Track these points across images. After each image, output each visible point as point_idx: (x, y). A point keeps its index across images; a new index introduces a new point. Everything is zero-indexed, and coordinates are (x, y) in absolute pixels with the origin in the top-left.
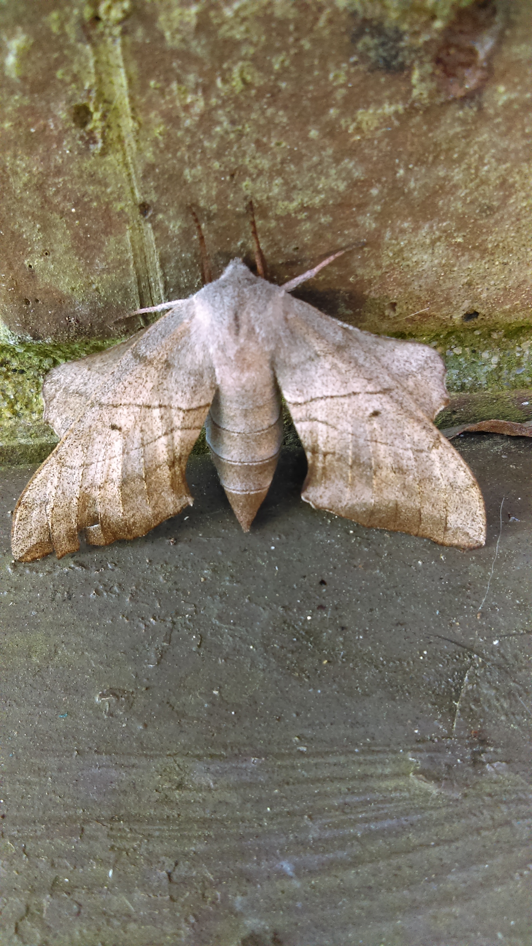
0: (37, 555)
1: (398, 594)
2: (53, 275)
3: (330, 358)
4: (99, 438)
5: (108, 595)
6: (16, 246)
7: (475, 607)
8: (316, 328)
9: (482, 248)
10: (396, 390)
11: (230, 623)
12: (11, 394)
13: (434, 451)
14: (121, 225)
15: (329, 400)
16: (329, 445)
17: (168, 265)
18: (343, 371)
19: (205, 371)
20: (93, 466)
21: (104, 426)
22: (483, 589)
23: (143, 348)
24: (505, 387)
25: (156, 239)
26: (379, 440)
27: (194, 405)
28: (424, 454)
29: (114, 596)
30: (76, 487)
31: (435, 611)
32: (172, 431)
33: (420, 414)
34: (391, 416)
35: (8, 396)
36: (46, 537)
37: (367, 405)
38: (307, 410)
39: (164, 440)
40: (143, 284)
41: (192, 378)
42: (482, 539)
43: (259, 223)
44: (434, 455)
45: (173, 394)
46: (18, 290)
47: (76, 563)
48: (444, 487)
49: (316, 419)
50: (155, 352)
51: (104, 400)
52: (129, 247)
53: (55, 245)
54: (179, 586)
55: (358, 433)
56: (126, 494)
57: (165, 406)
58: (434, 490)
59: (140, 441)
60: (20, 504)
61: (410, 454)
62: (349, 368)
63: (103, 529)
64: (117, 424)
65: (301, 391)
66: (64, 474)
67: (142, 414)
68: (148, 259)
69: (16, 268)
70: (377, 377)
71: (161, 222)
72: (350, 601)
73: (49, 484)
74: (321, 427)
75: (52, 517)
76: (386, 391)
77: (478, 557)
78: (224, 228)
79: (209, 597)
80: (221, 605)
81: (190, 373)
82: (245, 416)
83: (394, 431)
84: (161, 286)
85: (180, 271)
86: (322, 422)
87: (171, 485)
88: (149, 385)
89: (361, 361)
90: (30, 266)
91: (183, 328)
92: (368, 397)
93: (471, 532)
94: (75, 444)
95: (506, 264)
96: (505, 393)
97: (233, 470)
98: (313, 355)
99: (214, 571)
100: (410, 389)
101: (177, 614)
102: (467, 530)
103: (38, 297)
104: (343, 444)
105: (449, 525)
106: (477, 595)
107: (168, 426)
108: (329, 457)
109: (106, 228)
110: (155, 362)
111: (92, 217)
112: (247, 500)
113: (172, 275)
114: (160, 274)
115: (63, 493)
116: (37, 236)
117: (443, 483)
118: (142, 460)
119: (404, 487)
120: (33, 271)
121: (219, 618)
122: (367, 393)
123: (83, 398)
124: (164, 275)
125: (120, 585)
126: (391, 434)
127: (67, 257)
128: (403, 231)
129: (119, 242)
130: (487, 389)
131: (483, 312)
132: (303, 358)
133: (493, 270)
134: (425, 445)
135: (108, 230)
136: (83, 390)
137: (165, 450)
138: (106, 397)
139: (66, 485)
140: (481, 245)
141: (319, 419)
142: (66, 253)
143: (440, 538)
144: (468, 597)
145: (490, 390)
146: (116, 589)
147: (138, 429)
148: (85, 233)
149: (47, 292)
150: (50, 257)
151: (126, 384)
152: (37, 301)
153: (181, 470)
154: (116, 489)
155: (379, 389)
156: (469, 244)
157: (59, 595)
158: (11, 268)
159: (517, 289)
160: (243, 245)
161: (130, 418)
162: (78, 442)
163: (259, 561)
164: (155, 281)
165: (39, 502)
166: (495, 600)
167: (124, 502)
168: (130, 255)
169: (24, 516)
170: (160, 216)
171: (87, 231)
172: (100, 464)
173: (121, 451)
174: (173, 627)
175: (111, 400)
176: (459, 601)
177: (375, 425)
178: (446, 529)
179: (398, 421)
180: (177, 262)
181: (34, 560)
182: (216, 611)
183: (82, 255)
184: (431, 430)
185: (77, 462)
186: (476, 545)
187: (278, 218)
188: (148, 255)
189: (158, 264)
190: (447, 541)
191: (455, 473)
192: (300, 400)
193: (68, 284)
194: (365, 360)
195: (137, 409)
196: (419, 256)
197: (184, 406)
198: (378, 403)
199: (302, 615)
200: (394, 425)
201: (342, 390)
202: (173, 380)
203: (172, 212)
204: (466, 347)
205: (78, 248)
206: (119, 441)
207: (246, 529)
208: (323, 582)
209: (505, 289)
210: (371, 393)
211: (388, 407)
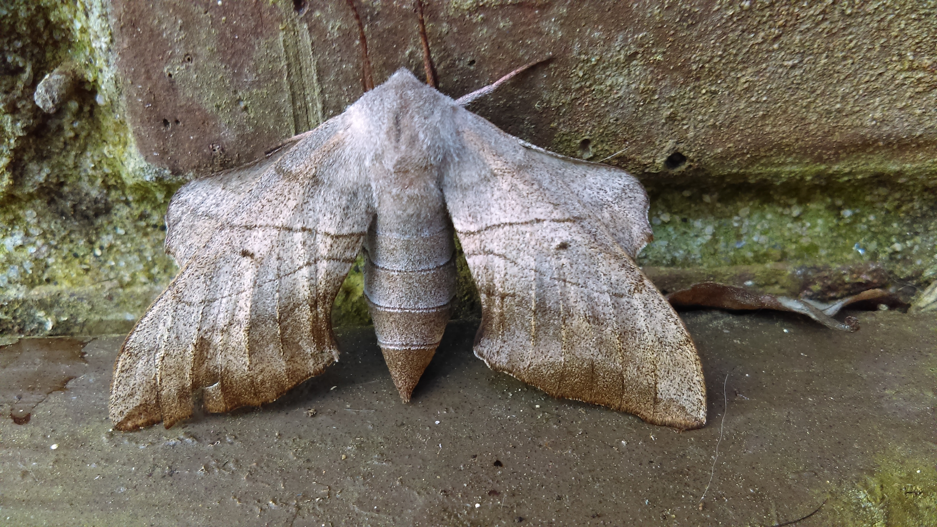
0: (140, 422)
1: (596, 479)
2: (196, 88)
3: (508, 177)
4: (227, 268)
5: (219, 472)
6: (154, 47)
7: (696, 497)
8: (493, 144)
9: (685, 70)
10: (588, 220)
11: (373, 510)
12: (148, 255)
13: (637, 295)
14: (273, 24)
15: (507, 228)
16: (507, 284)
17: (327, 79)
18: (525, 195)
19: (360, 190)
20: (216, 303)
21: (234, 251)
22: (706, 475)
23: (288, 162)
24: (723, 262)
25: (313, 44)
26: (568, 280)
27: (346, 230)
28: (624, 299)
29: (227, 473)
30: (194, 331)
31: (643, 500)
32: (315, 261)
33: (618, 250)
34: (583, 249)
35: (145, 258)
36: (153, 397)
37: (553, 235)
38: (482, 241)
39: (305, 271)
40: (298, 104)
41: (344, 198)
42: (702, 415)
43: (429, 26)
44: (637, 300)
45: (320, 216)
46: (156, 107)
47: (186, 433)
48: (650, 343)
49: (491, 252)
50: (302, 166)
51: (237, 221)
52: (282, 54)
53: (199, 48)
54: (313, 464)
55: (543, 269)
56: (254, 340)
57: (310, 230)
58: (638, 346)
59: (276, 271)
60: (123, 351)
61: (607, 298)
62: (531, 190)
63: (223, 388)
64: (249, 249)
65: (475, 217)
66: (181, 312)
67: (281, 238)
68: (304, 71)
69: (155, 77)
70: (565, 203)
71: (319, 20)
72: (533, 486)
73: (161, 326)
74: (499, 262)
75: (161, 369)
76: (575, 220)
77: (699, 439)
78: (390, 31)
79: (348, 478)
80: (363, 488)
81: (342, 192)
82: (407, 249)
83: (586, 268)
84: (319, 106)
85: (340, 88)
86: (499, 255)
87: (312, 331)
88: (292, 204)
89: (546, 184)
90: (170, 75)
91: (336, 140)
92: (554, 225)
93: (688, 406)
94: (197, 273)
95: (715, 93)
96: (723, 269)
97: (391, 319)
98: (488, 175)
99: (360, 448)
100: (606, 222)
101: (305, 496)
102: (682, 402)
103: (179, 117)
104: (524, 283)
105: (659, 396)
106: (698, 482)
107: (311, 255)
108: (507, 300)
109: (256, 27)
110: (301, 176)
111: (241, 13)
112: (407, 358)
113: (331, 92)
114: (318, 91)
115: (177, 337)
116: (178, 35)
117: (649, 337)
118: (277, 295)
119: (601, 342)
120: (173, 82)
121: (359, 503)
122: (553, 220)
123: (213, 221)
124: (322, 92)
125: (237, 461)
126: (584, 272)
127: (212, 64)
128: (593, 43)
129: (271, 46)
130: (701, 265)
131: (691, 155)
132: (476, 179)
133: (700, 101)
134: (625, 288)
135: (259, 30)
136: (213, 213)
137: (306, 284)
138: (240, 218)
139: (181, 327)
140: (683, 66)
141: (496, 252)
142: (210, 59)
143: (649, 414)
144: (687, 485)
145: (705, 265)
146: (231, 465)
147: (275, 257)
148: (233, 33)
149: (189, 111)
150: (192, 64)
151: (264, 202)
152: (177, 122)
153: (325, 312)
154: (242, 333)
155: (567, 216)
156: (670, 64)
157: (158, 470)
158: (149, 78)
159: (728, 127)
160: (411, 54)
161: (265, 242)
162: (200, 271)
163: (419, 436)
164: (313, 100)
165: (147, 348)
166: (722, 488)
167: (252, 351)
168: (284, 63)
169: (127, 366)
170: (317, 14)
171: (235, 30)
172: (224, 301)
173: (252, 284)
174: (297, 512)
175: (244, 221)
176: (674, 488)
177: (564, 261)
178: (656, 401)
179: (592, 257)
180: (337, 75)
181: (136, 428)
182: (356, 495)
183: (229, 62)
184: (632, 270)
185: (197, 298)
186: (695, 424)
187: (451, 21)
188: (304, 64)
189: (315, 77)
190: (658, 419)
191: (663, 325)
192: (473, 228)
193: (213, 99)
194: (551, 183)
195: (275, 232)
196: (614, 79)
197: (333, 231)
198: (567, 233)
199: (469, 502)
200: (587, 261)
201: (523, 215)
202: (321, 199)
203: (330, 8)
204: (676, 213)
205: (224, 52)
206: (250, 271)
207: (404, 398)
208: (498, 464)
209: (714, 126)
210: (558, 221)
211: (578, 238)
